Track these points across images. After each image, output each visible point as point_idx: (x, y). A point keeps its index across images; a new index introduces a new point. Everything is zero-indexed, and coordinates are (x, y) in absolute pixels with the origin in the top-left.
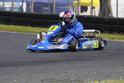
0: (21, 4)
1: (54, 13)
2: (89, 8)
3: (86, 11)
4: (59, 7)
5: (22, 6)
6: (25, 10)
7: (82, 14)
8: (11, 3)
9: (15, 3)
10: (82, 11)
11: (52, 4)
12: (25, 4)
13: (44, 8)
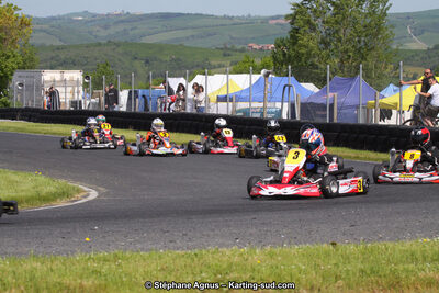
0: (278, 105)
1: (335, 121)
2: (394, 112)
3: (389, 118)
4: (345, 111)
5: (281, 110)
6: (285, 116)
7: (382, 123)
8: (262, 105)
9: (269, 105)
10: (382, 118)
11: (332, 106)
12: (286, 106)
13: (319, 113)
